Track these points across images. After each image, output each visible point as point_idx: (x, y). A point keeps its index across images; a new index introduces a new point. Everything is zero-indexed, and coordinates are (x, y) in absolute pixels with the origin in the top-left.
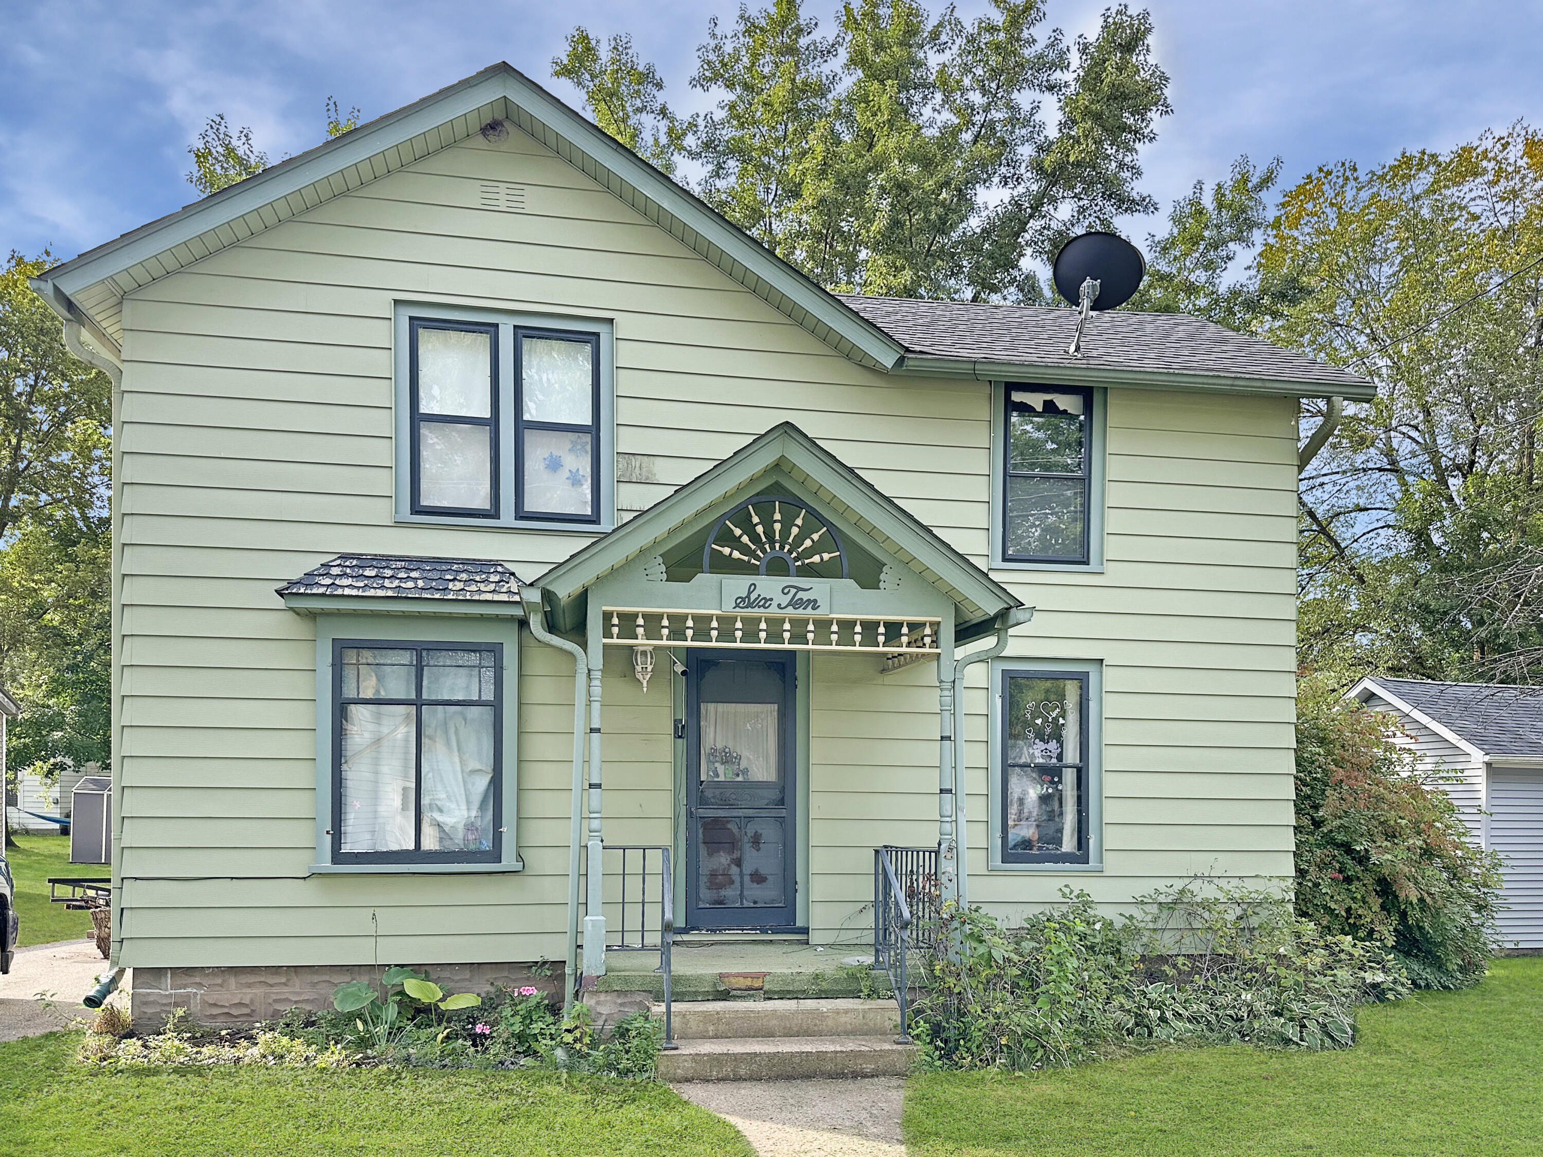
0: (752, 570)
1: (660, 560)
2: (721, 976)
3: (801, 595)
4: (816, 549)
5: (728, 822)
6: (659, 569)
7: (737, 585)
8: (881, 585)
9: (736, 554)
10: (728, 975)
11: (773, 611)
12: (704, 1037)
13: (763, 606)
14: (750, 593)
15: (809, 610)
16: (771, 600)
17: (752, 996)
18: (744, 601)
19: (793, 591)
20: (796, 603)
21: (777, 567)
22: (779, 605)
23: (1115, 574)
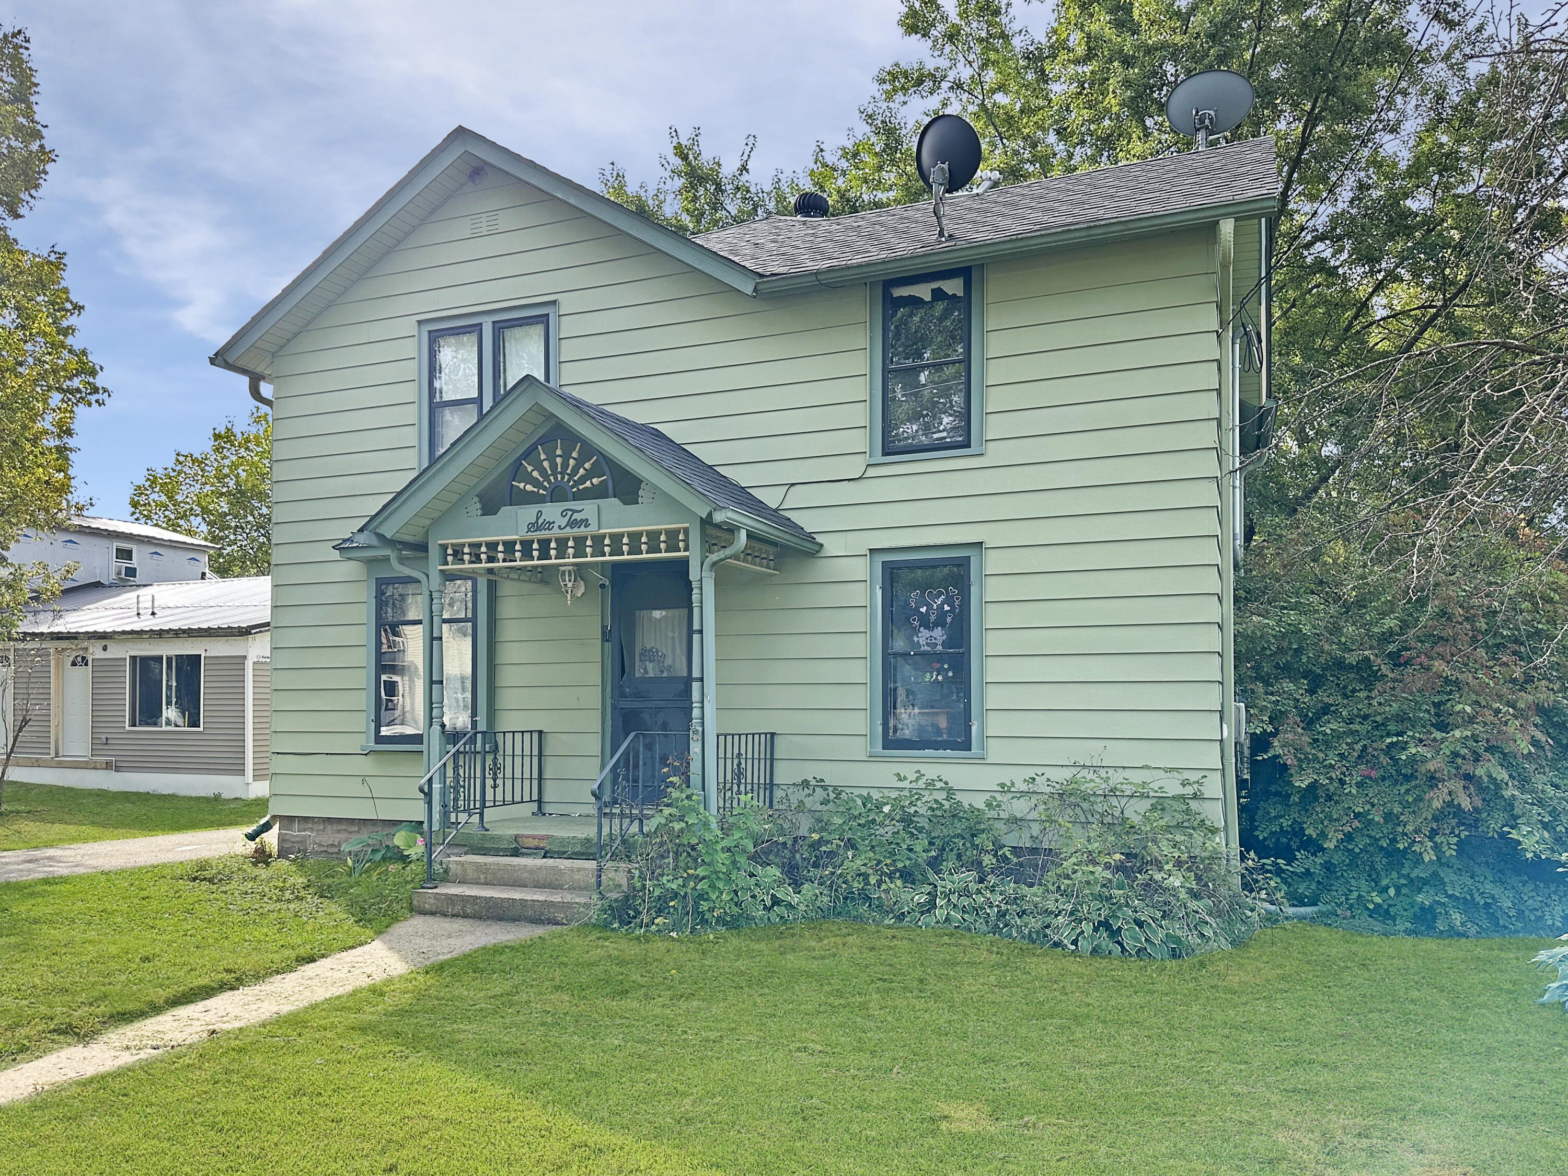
0: (539, 499)
1: (476, 499)
2: (517, 836)
3: (576, 516)
4: (589, 476)
5: (642, 712)
6: (475, 506)
7: (528, 513)
8: (640, 500)
9: (529, 488)
10: (523, 836)
11: (555, 532)
12: (476, 883)
13: (548, 528)
14: (538, 519)
15: (582, 528)
16: (554, 522)
17: (535, 854)
18: (534, 526)
19: (570, 513)
20: (572, 524)
21: (557, 495)
22: (559, 527)
23: (995, 454)
